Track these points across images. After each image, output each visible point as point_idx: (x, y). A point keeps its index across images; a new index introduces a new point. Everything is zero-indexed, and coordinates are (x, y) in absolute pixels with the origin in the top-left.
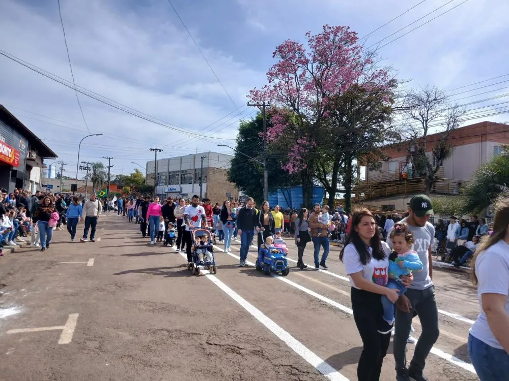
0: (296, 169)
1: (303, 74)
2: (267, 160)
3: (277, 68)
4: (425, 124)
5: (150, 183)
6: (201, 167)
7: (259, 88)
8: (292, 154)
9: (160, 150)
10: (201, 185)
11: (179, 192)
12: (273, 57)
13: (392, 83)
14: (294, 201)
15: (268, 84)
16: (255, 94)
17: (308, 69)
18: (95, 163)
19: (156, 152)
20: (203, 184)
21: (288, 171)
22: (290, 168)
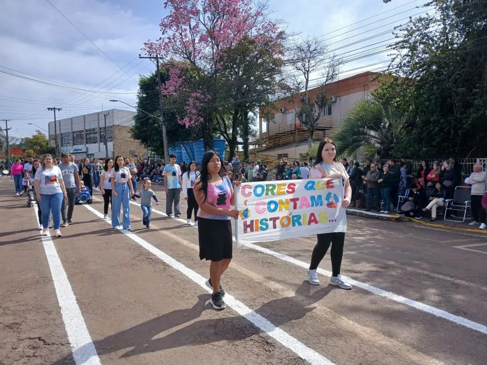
0: (193, 122)
1: (197, 26)
2: (164, 114)
3: (171, 19)
4: (306, 75)
5: (53, 144)
6: (104, 126)
7: (153, 41)
8: (188, 107)
9: (59, 109)
10: (106, 144)
11: (85, 152)
12: (165, 7)
13: (281, 35)
14: (197, 155)
15: (163, 36)
16: (150, 47)
17: (199, 20)
19: (55, 111)
20: (108, 143)
21: (185, 125)
22: (187, 122)
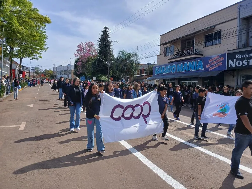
5: (54, 74)
7: (76, 52)
16: (75, 54)
18: (36, 67)
19: (55, 65)
22: (78, 73)
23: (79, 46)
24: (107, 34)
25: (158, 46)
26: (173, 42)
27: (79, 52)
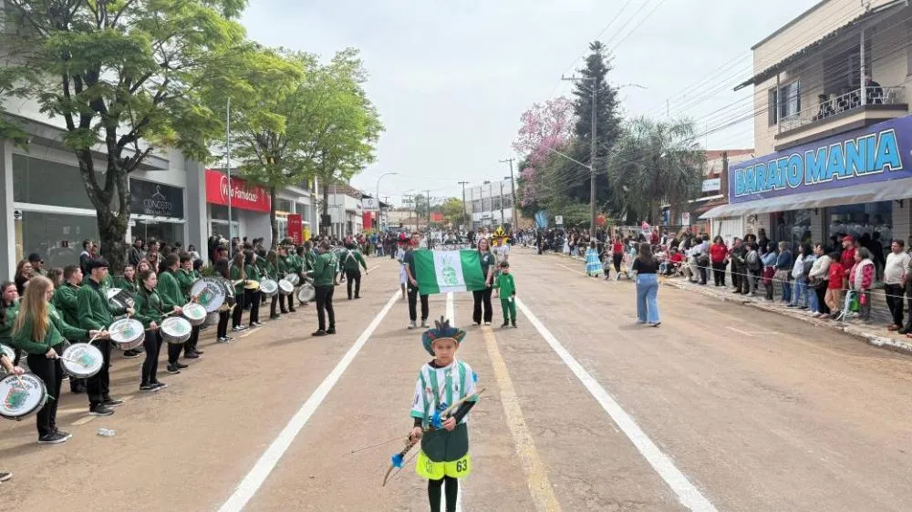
7: (516, 141)
11: (491, 218)
16: (515, 145)
19: (463, 184)
23: (525, 114)
24: (603, 66)
25: (735, 89)
26: (793, 65)
27: (527, 135)
